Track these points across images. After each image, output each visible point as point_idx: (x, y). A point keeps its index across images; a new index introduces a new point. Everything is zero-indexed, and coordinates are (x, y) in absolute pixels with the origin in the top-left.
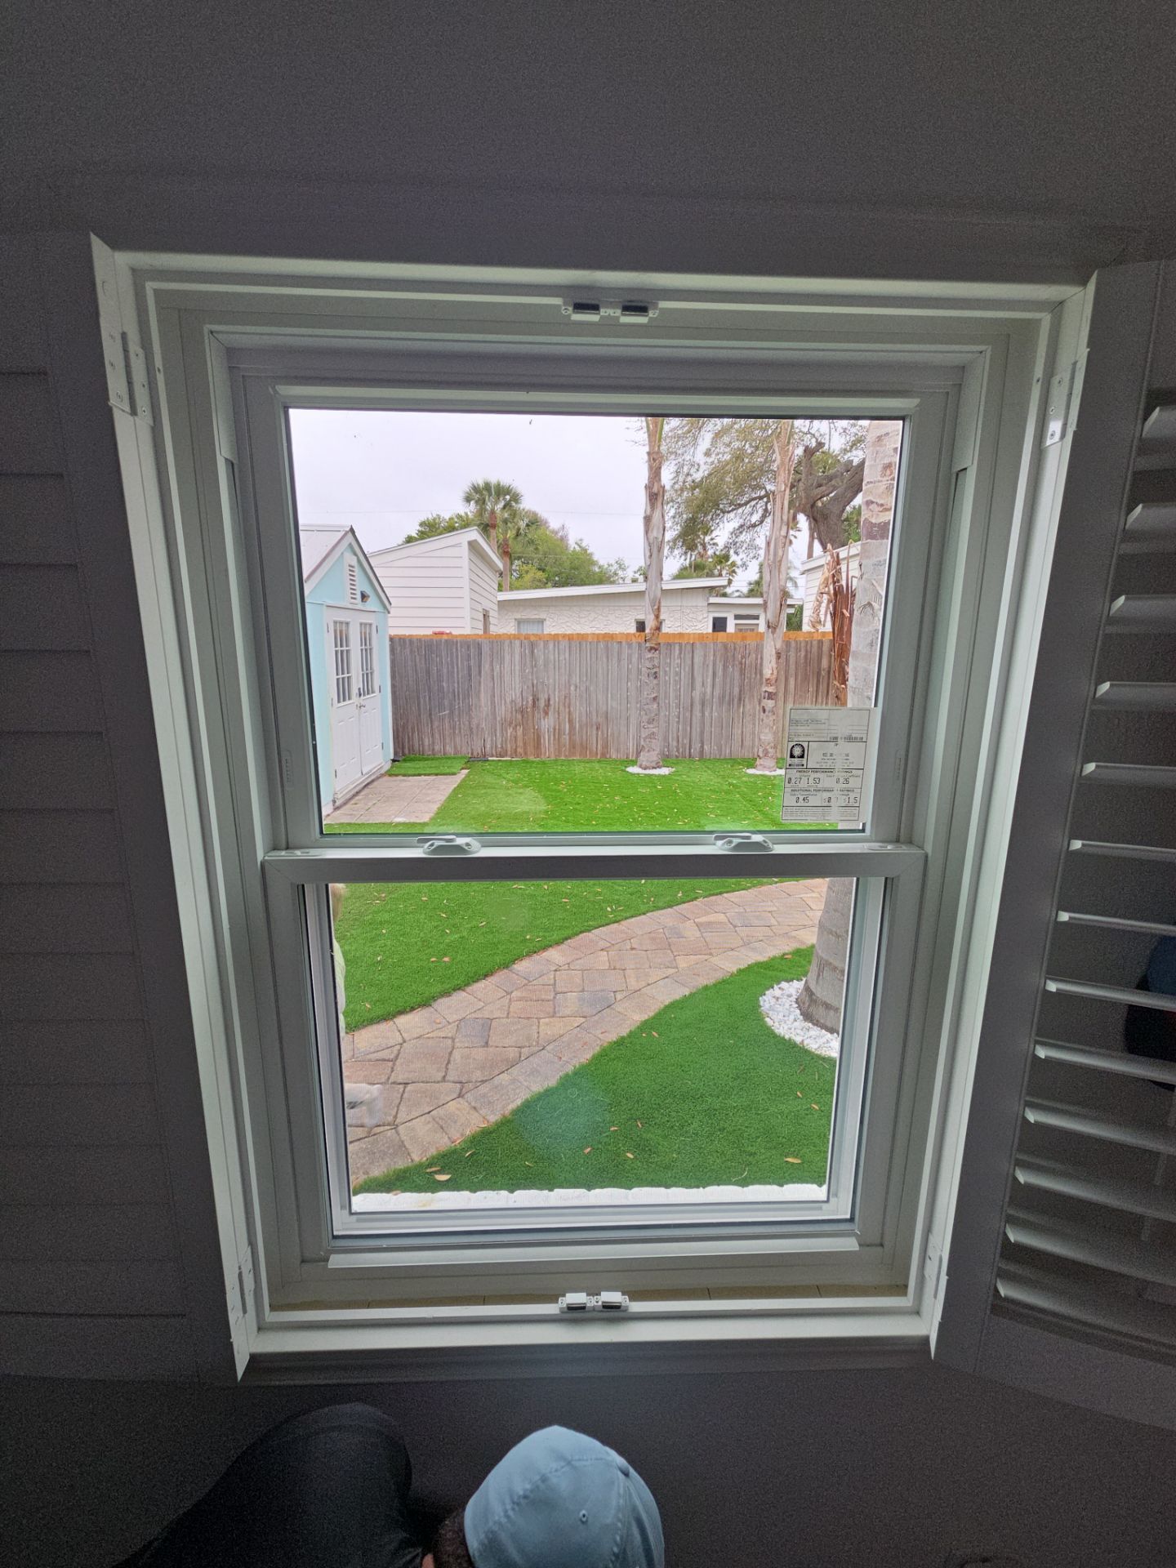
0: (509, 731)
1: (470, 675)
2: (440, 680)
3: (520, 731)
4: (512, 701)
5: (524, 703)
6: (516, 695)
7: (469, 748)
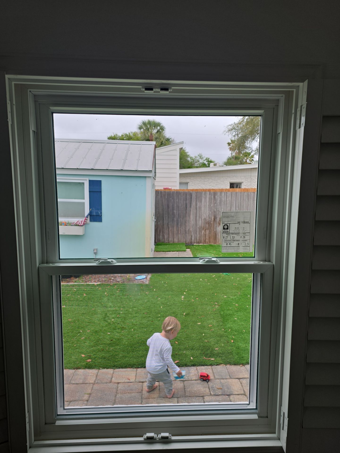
0: (202, 232)
1: (186, 207)
2: (173, 209)
3: (207, 232)
4: (205, 219)
5: (210, 220)
6: (206, 216)
7: (185, 240)
